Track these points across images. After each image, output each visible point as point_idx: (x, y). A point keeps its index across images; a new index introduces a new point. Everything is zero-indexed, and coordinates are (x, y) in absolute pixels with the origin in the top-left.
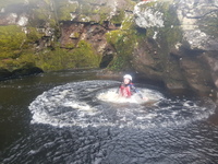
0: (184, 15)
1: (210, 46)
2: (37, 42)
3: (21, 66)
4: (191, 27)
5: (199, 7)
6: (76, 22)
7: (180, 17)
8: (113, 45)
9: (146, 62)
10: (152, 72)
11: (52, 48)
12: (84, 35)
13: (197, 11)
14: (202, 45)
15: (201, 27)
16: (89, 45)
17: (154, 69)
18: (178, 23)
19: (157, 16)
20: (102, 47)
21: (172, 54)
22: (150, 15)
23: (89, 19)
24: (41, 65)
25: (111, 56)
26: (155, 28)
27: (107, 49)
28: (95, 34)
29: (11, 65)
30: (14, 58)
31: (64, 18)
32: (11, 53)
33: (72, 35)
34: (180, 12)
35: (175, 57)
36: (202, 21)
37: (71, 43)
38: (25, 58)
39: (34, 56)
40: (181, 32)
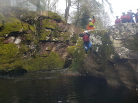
0: (114, 38)
1: (132, 57)
2: (25, 53)
3: (14, 68)
4: (119, 46)
5: (122, 34)
6: (49, 41)
7: (112, 39)
8: (72, 55)
9: (93, 66)
10: (97, 72)
11: (34, 57)
12: (54, 48)
13: (121, 36)
14: (127, 56)
15: (125, 45)
16: (57, 54)
17: (98, 70)
18: (111, 43)
19: (98, 38)
20: (65, 55)
21: (109, 61)
22: (94, 38)
23: (57, 39)
24: (26, 67)
25: (71, 61)
26: (97, 45)
27: (68, 57)
28: (60, 47)
29: (7, 68)
30: (10, 63)
31: (43, 39)
32: (9, 60)
33: (47, 49)
34: (111, 37)
35: (111, 63)
36: (125, 41)
37: (45, 53)
38: (17, 63)
39: (22, 62)
40: (113, 48)
